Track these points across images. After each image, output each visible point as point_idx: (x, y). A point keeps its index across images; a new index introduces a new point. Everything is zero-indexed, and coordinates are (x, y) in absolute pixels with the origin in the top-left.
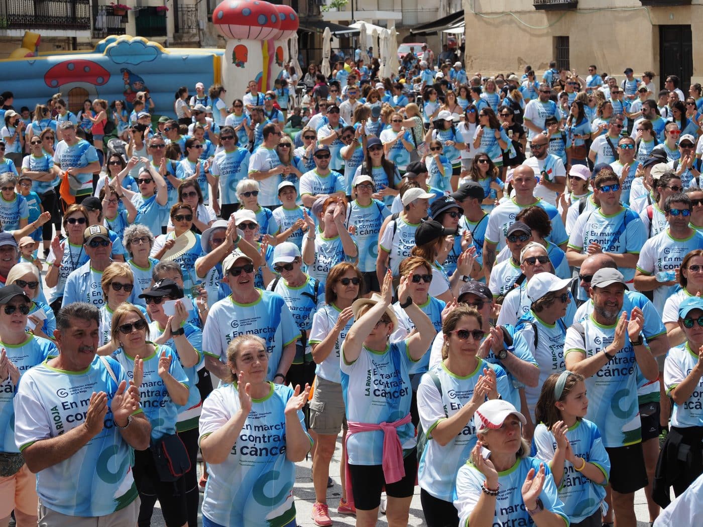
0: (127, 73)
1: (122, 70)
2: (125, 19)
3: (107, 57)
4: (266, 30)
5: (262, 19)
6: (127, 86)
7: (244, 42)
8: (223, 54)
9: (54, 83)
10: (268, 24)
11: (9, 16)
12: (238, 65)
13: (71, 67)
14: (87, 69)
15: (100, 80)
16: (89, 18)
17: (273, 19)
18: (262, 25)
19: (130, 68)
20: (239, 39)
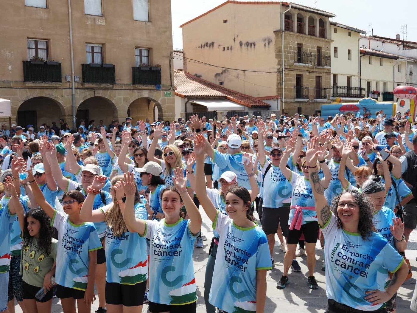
0: (365, 109)
1: (363, 108)
2: (379, 95)
3: (359, 104)
4: (411, 95)
5: (410, 92)
6: (365, 113)
7: (404, 99)
8: (397, 104)
9: (342, 111)
10: (412, 93)
11: (337, 93)
12: (401, 107)
13: (348, 106)
14: (352, 107)
15: (356, 110)
16: (365, 95)
17: (414, 92)
18: (410, 94)
19: (366, 107)
20: (402, 98)
